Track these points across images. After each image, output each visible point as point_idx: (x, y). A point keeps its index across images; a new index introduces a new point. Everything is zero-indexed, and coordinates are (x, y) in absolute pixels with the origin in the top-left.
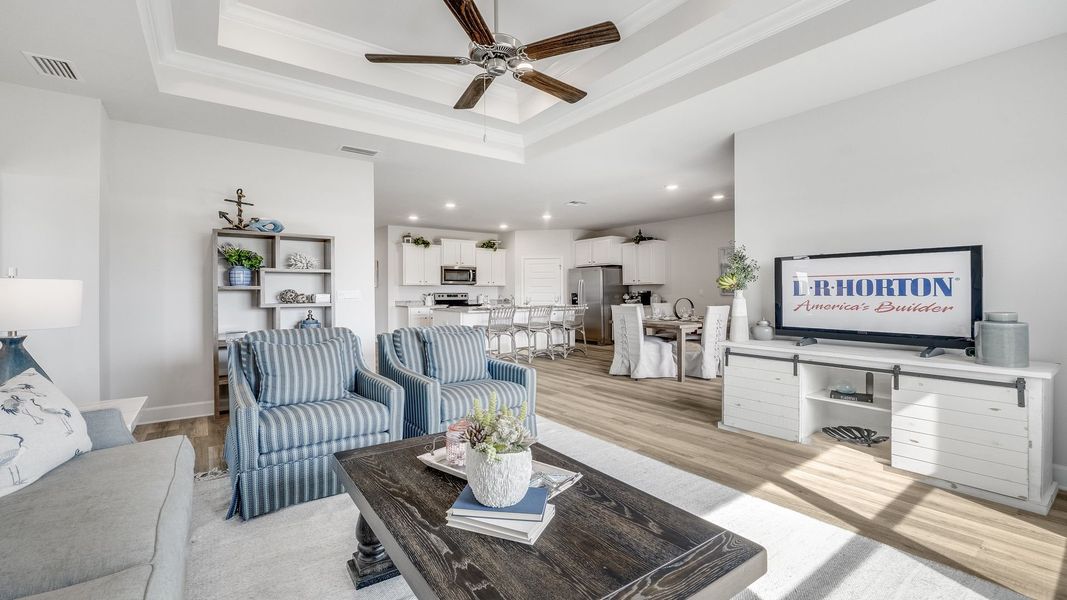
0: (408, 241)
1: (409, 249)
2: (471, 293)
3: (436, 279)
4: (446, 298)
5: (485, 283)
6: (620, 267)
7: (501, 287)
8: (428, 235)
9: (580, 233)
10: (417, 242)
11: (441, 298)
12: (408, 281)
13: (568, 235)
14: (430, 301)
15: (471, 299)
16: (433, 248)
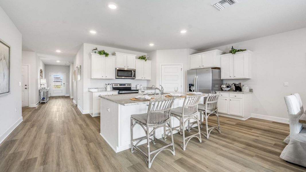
0: (96, 52)
1: (96, 57)
2: (133, 84)
3: (112, 75)
4: (119, 86)
5: (141, 78)
6: (219, 68)
7: (148, 81)
8: (107, 50)
9: (192, 51)
10: (100, 53)
11: (116, 86)
12: (94, 76)
13: (186, 52)
14: (109, 88)
15: (133, 87)
16: (110, 57)
